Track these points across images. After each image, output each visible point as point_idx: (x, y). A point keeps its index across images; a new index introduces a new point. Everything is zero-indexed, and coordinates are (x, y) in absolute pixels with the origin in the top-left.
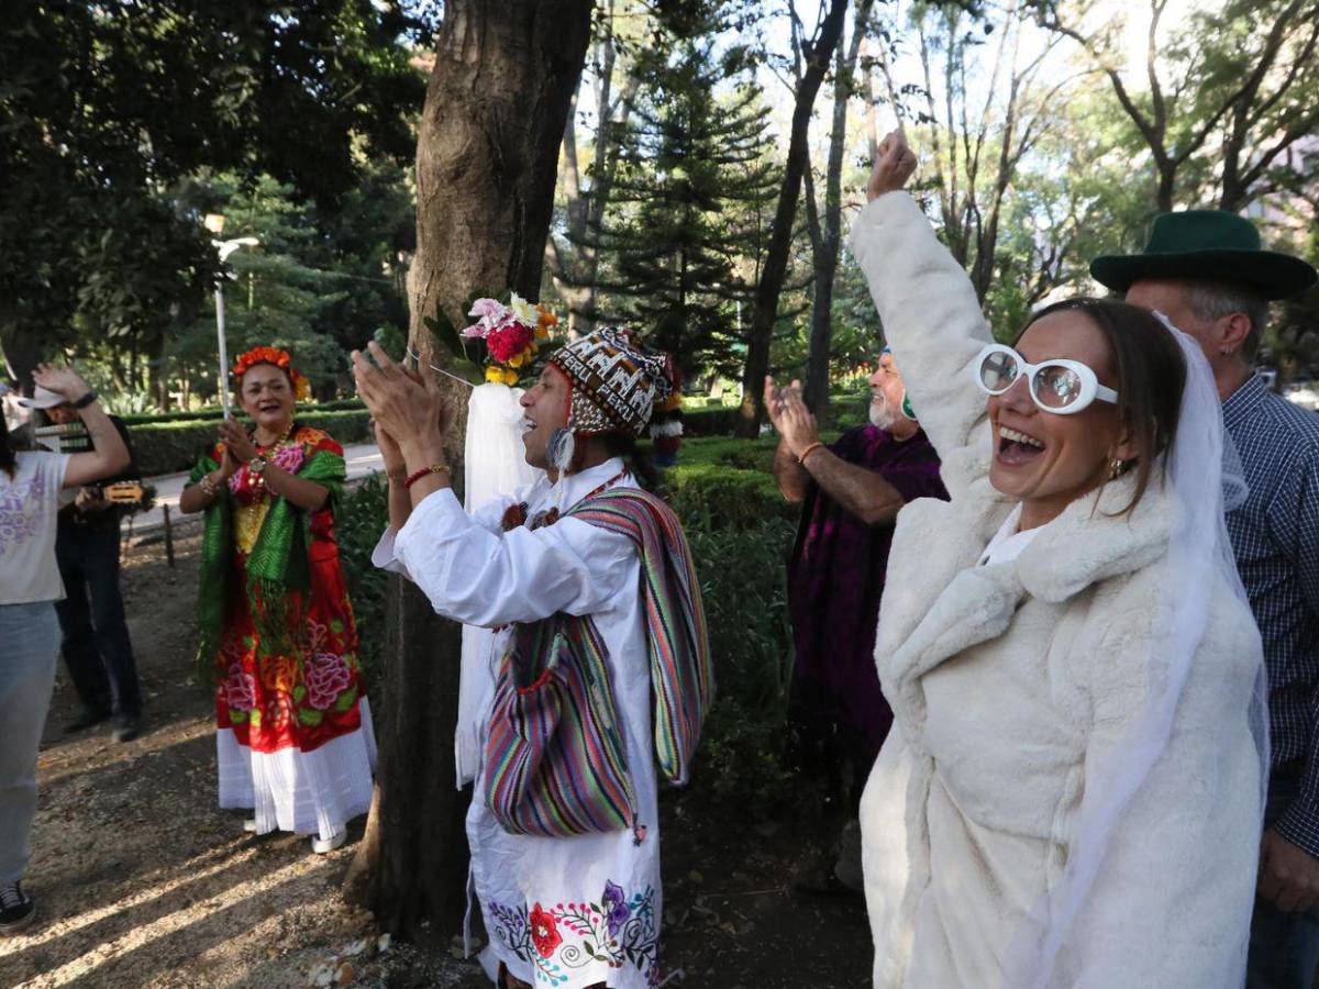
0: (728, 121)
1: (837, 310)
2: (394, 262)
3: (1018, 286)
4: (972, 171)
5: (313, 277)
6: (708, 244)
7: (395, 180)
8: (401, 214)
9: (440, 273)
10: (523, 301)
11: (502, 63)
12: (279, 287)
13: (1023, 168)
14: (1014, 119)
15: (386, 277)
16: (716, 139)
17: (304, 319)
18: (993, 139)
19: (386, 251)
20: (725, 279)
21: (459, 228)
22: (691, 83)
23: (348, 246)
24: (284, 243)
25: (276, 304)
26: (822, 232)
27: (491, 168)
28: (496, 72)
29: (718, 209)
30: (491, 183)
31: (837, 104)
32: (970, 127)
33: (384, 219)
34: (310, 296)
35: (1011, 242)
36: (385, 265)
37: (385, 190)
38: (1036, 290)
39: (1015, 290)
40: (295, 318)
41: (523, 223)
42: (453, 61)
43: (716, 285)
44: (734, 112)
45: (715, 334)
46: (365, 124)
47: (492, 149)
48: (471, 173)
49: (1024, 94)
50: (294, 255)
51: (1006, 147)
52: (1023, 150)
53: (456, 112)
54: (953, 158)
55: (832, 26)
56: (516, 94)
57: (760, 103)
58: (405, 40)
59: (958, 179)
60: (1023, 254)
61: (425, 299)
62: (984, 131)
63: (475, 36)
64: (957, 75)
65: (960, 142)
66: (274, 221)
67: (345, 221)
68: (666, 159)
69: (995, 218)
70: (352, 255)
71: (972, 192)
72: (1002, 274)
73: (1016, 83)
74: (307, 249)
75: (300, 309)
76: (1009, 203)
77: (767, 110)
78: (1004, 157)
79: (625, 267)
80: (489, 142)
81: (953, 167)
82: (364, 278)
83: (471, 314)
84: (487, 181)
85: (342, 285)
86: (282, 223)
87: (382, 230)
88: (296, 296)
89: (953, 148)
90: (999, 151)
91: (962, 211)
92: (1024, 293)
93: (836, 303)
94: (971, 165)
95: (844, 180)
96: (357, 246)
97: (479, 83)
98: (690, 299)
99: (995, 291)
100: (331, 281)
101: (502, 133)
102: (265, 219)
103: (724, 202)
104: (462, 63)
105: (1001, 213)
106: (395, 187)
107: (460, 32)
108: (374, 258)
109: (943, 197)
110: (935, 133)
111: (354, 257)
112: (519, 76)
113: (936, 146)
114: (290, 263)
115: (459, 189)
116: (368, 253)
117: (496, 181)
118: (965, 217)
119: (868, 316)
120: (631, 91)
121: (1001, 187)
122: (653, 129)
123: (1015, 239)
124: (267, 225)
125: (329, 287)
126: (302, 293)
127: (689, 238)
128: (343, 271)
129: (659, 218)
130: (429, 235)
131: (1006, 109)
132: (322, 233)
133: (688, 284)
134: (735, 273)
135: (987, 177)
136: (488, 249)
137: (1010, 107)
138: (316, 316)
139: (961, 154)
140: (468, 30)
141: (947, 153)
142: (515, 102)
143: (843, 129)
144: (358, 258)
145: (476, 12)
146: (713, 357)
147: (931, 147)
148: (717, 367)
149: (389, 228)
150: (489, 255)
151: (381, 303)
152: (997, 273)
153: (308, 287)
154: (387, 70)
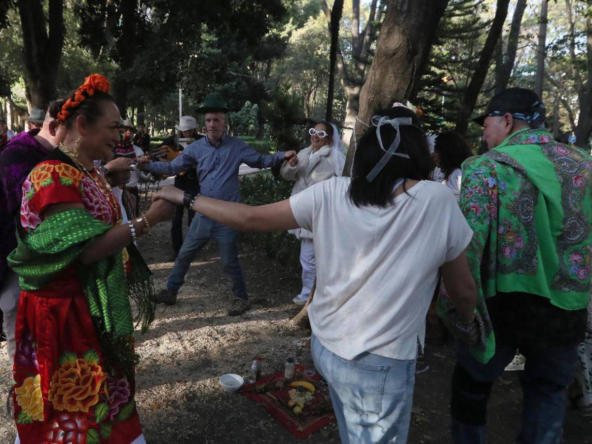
9: (379, 92)
10: (411, 104)
11: (417, 10)
21: (390, 75)
27: (407, 52)
28: (414, 14)
30: (406, 58)
41: (415, 73)
42: (397, 10)
47: (408, 45)
48: (399, 54)
53: (397, 30)
56: (420, 23)
61: (372, 101)
80: (408, 42)
84: (404, 57)
97: (407, 18)
101: (413, 38)
104: (400, 10)
112: (422, 16)
115: (393, 60)
117: (408, 57)
130: (377, 77)
136: (400, 84)
142: (419, 26)
150: (400, 86)
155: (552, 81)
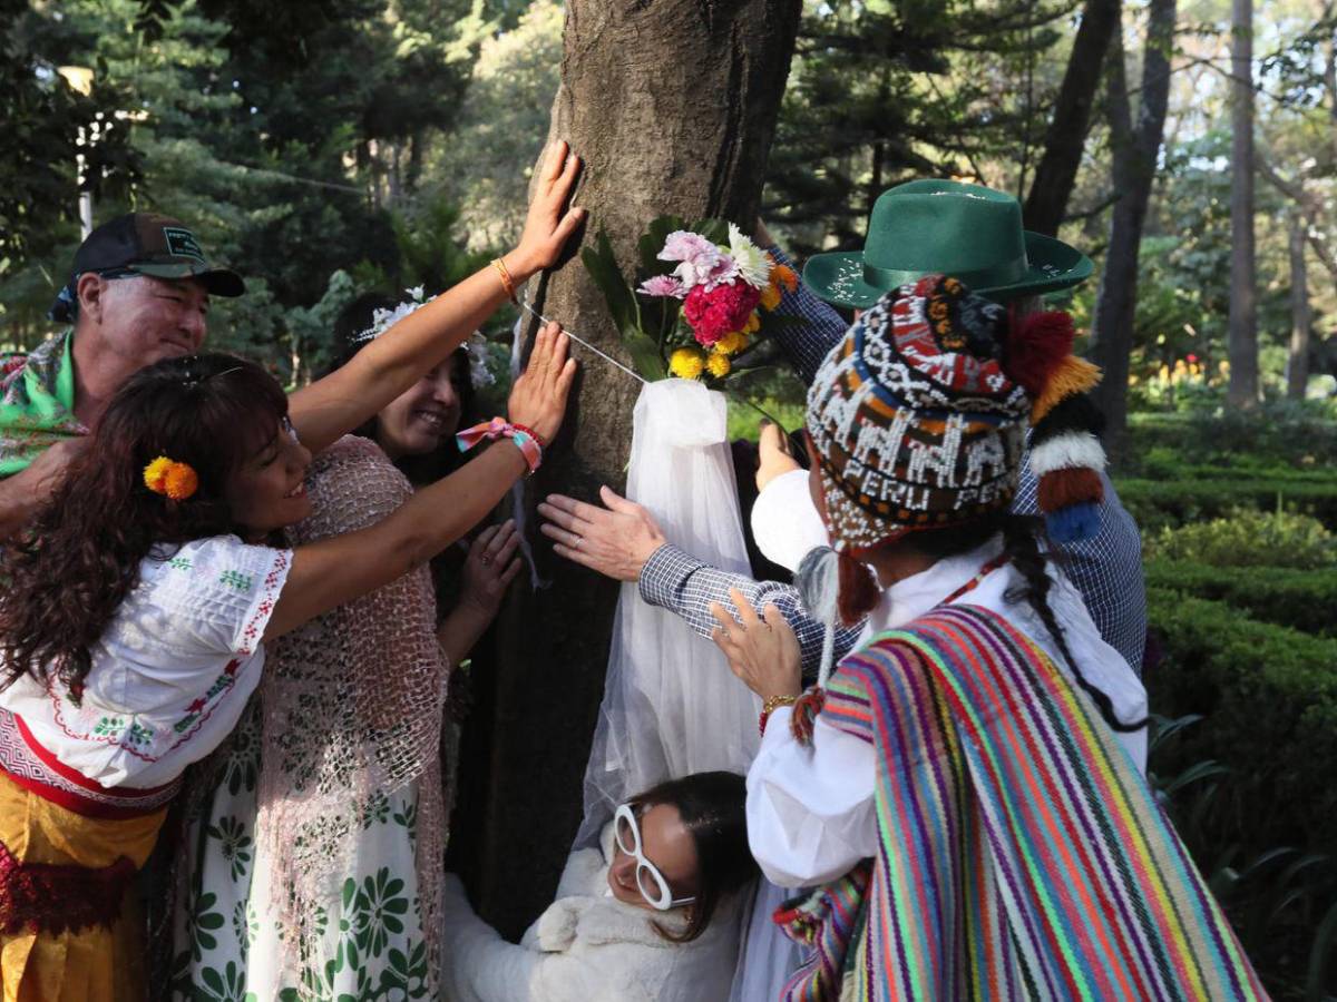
1: (1147, 256)
2: (363, 157)
5: (228, 180)
8: (378, 73)
12: (180, 195)
15: (349, 182)
19: (351, 138)
23: (284, 129)
24: (186, 120)
26: (1134, 115)
29: (942, 68)
33: (349, 82)
34: (230, 211)
36: (348, 162)
37: (350, 28)
50: (205, 140)
66: (172, 81)
67: (287, 86)
70: (295, 143)
74: (221, 130)
82: (313, 182)
85: (279, 194)
86: (185, 86)
87: (348, 101)
88: (207, 211)
93: (1147, 245)
95: (1183, 12)
96: (302, 127)
100: (263, 187)
102: (156, 77)
103: (956, 57)
106: (367, 25)
108: (330, 148)
111: (298, 147)
114: (198, 155)
116: (323, 140)
119: (1205, 270)
124: (160, 87)
125: (249, 197)
126: (218, 206)
127: (888, 122)
128: (279, 169)
132: (246, 104)
138: (236, 247)
144: (304, 148)
149: (356, 98)
151: (342, 227)
153: (222, 196)
155: (1278, 183)
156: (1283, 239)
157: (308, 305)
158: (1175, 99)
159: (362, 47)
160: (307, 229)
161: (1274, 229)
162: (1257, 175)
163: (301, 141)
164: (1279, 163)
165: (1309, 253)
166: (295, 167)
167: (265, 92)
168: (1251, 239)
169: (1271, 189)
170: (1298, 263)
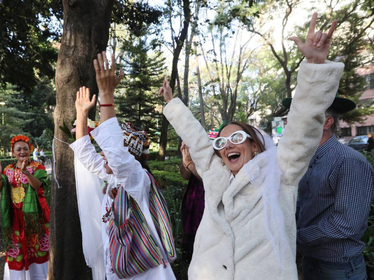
0: (152, 62)
2: (48, 109)
3: (244, 111)
4: (229, 77)
5: (22, 114)
6: (147, 101)
7: (48, 83)
8: (50, 94)
9: (64, 112)
10: (90, 120)
11: (82, 46)
12: (12, 117)
13: (244, 75)
14: (241, 60)
15: (46, 114)
16: (149, 68)
17: (20, 128)
18: (235, 67)
19: (45, 106)
20: (153, 112)
21: (70, 98)
22: (140, 50)
23: (33, 104)
24: (13, 104)
25: (11, 123)
26: (183, 96)
27: (79, 79)
28: (80, 49)
29: (150, 90)
30: (79, 83)
31: (186, 56)
32: (227, 63)
33: (45, 95)
34: (22, 120)
35: (241, 98)
36: (46, 110)
37: (45, 86)
38: (249, 113)
39: (243, 113)
40: (17, 127)
42: (66, 45)
43: (150, 114)
44: (154, 60)
45: (150, 129)
46: (38, 66)
47: (79, 73)
48: (73, 80)
49: (244, 52)
50: (17, 107)
51: (239, 69)
52: (244, 69)
53: (67, 62)
54: (223, 72)
55: (184, 33)
56: (86, 55)
57: (162, 57)
58: (50, 39)
59: (224, 79)
60: (245, 101)
61: (59, 120)
62: (232, 64)
63: (73, 37)
64: (223, 47)
65: (225, 67)
66: (10, 97)
67: (33, 96)
68: (133, 75)
69: (236, 91)
70: (35, 107)
71: (229, 83)
72: (239, 108)
73: (241, 49)
74: (21, 105)
75: (19, 124)
76: (240, 86)
77: (164, 59)
78: (238, 72)
79: (121, 109)
80: (78, 71)
81: (222, 75)
82: (39, 114)
83: (74, 124)
84: (78, 83)
85: (32, 116)
86: (12, 97)
87: (45, 99)
88: (18, 120)
89: (222, 69)
90: (237, 70)
91: (226, 89)
92: (245, 114)
94: (228, 74)
95: (189, 80)
96: (36, 104)
97: (75, 52)
98: (142, 118)
99: (237, 113)
100: (29, 115)
101: (82, 68)
102: (7, 96)
103: (152, 87)
104: (69, 46)
105: (238, 89)
106: (48, 85)
107: (68, 36)
108: (42, 108)
109: (220, 84)
110: (217, 65)
111: (36, 108)
112: (87, 50)
113: (217, 69)
114: (15, 110)
115: (69, 86)
116: (40, 106)
117: (81, 83)
118: (227, 90)
120: (122, 54)
121: (238, 81)
122: (129, 65)
123: (242, 97)
124: (7, 98)
125: (28, 117)
126: (19, 119)
127: (141, 99)
128: (32, 112)
129: (131, 93)
130: (60, 100)
131: (239, 57)
132: (25, 100)
133: (141, 113)
134: (156, 110)
135: (233, 78)
137: (240, 56)
138: (24, 127)
139: (225, 71)
140: (71, 36)
141: (220, 71)
142: (86, 58)
143: (188, 64)
144: (37, 108)
145: (73, 30)
146: (150, 136)
147: (216, 69)
148: (151, 139)
149: (47, 98)
151: (45, 122)
152: (237, 108)
153: (21, 117)
154: (45, 49)
155: (208, 107)
156: (210, 116)
157: (39, 137)
158: (190, 94)
159: (47, 89)
160: (38, 122)
161: (208, 115)
162: (204, 106)
163: (36, 107)
164: (208, 104)
165: (214, 119)
166: (35, 111)
167: (29, 98)
168: (204, 117)
169: (207, 108)
170: (212, 120)
